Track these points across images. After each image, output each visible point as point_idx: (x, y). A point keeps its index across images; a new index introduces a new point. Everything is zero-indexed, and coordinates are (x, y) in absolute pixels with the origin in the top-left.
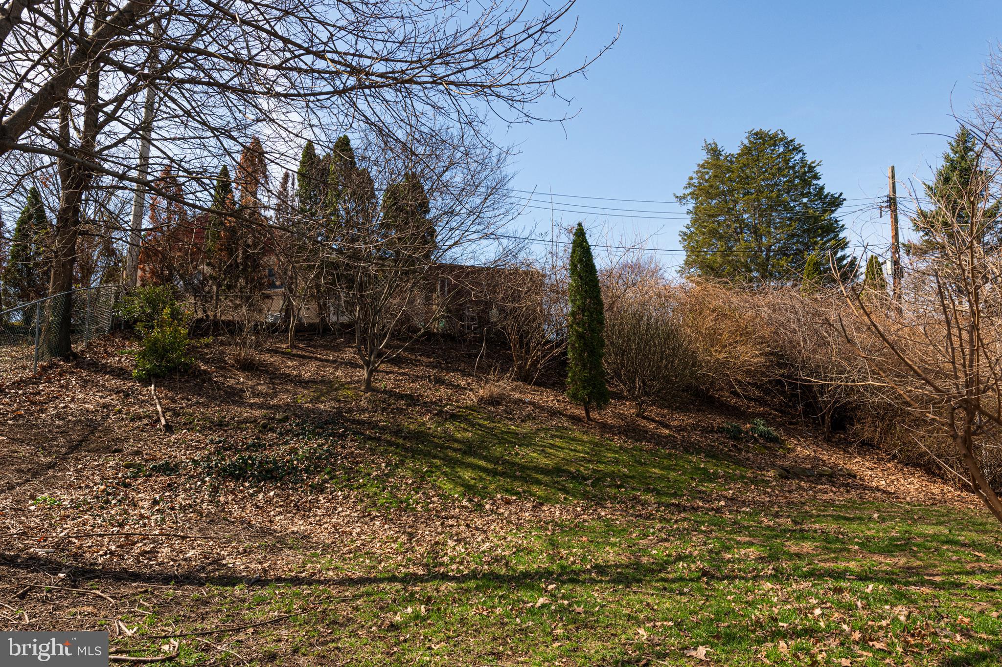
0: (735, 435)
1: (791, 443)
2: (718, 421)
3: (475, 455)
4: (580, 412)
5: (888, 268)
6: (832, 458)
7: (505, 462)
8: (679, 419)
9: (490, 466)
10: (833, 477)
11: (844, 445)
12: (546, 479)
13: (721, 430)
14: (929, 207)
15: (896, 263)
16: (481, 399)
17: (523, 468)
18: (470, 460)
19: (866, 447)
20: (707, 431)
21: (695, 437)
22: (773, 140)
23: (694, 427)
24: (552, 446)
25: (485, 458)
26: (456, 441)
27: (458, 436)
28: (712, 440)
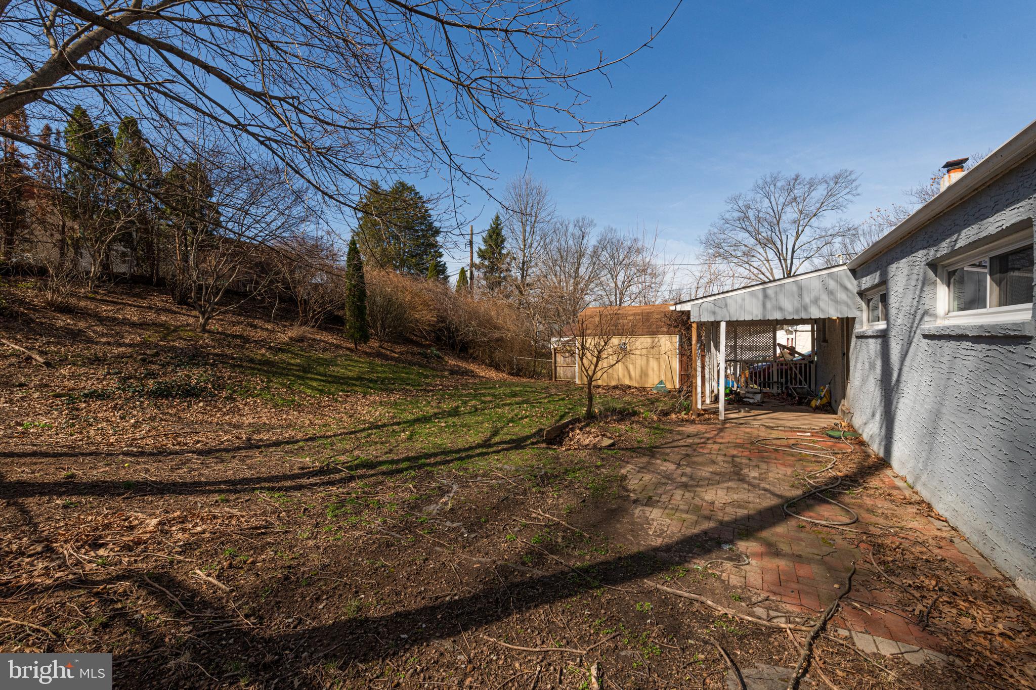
0: (425, 356)
1: (446, 359)
2: (415, 349)
3: (309, 372)
4: (352, 346)
5: (468, 274)
6: (464, 365)
7: (330, 376)
8: (398, 349)
9: (324, 378)
10: (466, 373)
11: (465, 359)
12: (357, 383)
13: (419, 354)
14: (483, 247)
15: (471, 273)
16: (291, 338)
17: (343, 378)
18: (309, 375)
19: (475, 359)
20: (413, 354)
21: (410, 357)
22: (411, 189)
23: (407, 352)
24: (349, 365)
25: (316, 374)
26: (293, 365)
27: (292, 361)
28: (416, 359)
